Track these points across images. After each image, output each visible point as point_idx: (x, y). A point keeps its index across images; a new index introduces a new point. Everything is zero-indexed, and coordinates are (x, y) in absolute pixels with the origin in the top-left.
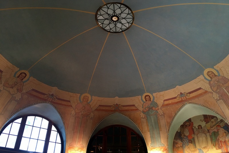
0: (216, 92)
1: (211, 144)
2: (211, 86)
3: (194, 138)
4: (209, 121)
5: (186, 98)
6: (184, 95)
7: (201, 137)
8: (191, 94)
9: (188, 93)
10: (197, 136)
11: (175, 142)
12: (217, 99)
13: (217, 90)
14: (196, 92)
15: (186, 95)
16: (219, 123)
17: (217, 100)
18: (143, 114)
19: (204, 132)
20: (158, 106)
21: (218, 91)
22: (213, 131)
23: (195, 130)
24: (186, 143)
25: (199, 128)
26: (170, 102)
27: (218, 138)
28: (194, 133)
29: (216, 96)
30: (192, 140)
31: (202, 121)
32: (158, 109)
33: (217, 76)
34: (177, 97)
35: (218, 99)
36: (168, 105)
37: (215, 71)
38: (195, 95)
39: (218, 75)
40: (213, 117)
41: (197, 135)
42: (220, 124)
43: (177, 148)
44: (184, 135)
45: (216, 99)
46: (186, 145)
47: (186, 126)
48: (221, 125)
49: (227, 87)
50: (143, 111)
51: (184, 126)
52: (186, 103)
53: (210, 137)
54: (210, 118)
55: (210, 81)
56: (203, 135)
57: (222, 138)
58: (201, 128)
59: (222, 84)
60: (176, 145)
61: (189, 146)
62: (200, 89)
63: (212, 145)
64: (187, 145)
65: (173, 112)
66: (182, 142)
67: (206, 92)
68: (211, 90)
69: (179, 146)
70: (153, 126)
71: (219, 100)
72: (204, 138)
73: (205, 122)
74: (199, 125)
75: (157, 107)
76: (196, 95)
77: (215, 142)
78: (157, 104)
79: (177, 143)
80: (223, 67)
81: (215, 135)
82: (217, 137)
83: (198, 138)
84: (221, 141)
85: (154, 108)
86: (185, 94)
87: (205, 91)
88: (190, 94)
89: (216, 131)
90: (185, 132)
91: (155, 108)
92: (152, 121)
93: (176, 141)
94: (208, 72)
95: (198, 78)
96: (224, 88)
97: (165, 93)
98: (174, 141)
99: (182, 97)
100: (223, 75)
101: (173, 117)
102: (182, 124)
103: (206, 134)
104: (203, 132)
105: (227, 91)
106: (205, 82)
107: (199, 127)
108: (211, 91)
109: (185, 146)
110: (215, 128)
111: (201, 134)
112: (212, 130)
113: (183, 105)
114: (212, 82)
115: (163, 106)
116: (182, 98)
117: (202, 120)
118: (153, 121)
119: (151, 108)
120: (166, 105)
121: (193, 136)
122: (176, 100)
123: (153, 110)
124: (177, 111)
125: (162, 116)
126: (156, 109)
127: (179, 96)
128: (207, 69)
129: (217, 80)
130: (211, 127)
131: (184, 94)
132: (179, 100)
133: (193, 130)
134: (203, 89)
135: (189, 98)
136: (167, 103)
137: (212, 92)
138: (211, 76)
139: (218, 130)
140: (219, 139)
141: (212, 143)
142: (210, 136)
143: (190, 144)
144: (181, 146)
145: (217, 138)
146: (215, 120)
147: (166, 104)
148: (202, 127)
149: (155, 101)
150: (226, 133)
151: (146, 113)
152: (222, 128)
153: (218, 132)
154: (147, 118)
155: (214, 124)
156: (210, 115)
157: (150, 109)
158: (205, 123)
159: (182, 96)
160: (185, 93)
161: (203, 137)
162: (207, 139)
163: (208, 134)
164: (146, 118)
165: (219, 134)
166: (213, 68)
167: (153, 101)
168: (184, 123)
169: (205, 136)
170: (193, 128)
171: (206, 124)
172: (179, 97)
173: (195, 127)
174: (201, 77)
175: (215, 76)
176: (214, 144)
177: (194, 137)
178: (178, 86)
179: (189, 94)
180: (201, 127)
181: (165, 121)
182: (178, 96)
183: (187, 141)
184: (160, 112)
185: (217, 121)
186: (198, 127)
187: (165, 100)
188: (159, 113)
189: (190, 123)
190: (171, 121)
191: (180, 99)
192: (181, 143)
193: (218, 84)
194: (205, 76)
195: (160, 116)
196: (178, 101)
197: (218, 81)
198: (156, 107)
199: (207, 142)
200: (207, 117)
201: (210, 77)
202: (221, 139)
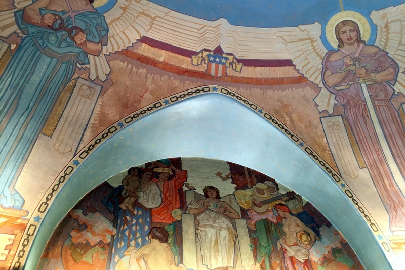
0: (331, 90)
1: (252, 262)
2: (327, 69)
3: (178, 225)
4: (249, 185)
5: (224, 71)
6: (223, 61)
7: (213, 227)
8: (248, 66)
9: (239, 61)
10: (195, 219)
11: (77, 220)
12: (325, 111)
13: (339, 84)
14: (267, 68)
15: (231, 64)
16: (285, 198)
17: (325, 114)
18: (13, 19)
19: (225, 212)
20: (103, 41)
21: (338, 88)
22: (263, 217)
23: (189, 198)
24: (134, 235)
25: (206, 196)
26: (162, 56)
27: (279, 246)
28: (183, 206)
29: (326, 101)
30: (170, 229)
31: (224, 179)
32: (98, 53)
33: (363, 42)
34: (196, 53)
35: (331, 112)
36: (145, 60)
37: (368, 26)
38: (259, 76)
39: (370, 40)
40: (262, 178)
41: (195, 215)
42: (285, 201)
43: (74, 246)
44: (137, 204)
45: (321, 109)
46: (133, 243)
47: (156, 176)
48: (290, 207)
49: (376, 83)
50: (24, 10)
51: (146, 176)
52: (215, 89)
53: (250, 236)
54: (253, 176)
55: (331, 52)
56: (224, 222)
57: (295, 248)
58: (218, 197)
59: (363, 72)
60: (73, 233)
61: (146, 250)
62: (288, 63)
63: (258, 265)
64: (137, 245)
65: (147, 95)
66: (115, 225)
67: (300, 80)
68: (320, 78)
69: (93, 239)
70: (19, 97)
71: (330, 116)
72: (224, 233)
73: (233, 182)
74: (212, 188)
75: (100, 42)
76: (264, 76)
77: (270, 258)
78: (103, 33)
79: (85, 227)
80: (399, 20)
81: (268, 231)
82: (278, 239)
83: (196, 229)
84: (291, 258)
85: (80, 38)
86: (231, 58)
87: (298, 75)
88: (245, 68)
89: (275, 221)
90: (141, 194)
91: (87, 40)
92: (32, 73)
93: (83, 219)
94: (345, 23)
95: (303, 27)
96: (363, 85)
97: (166, 14)
98: (69, 216)
99: (213, 65)
100: (386, 45)
101: (139, 112)
102: (140, 163)
103: (232, 220)
104: (222, 210)
105: (370, 96)
106: (315, 50)
107: (209, 194)
108: (318, 81)
109: (129, 245)
110: (268, 211)
111: (213, 214)
112: (259, 214)
113: (201, 88)
114: (334, 58)
115: (126, 53)
116: (209, 68)
117: (223, 176)
118: (36, 79)
119: (70, 31)
120: (138, 59)
121: (177, 214)
122: (185, 63)
123: (73, 39)
124: (168, 99)
125: (92, 85)
126: (91, 46)
127: (205, 53)
128: (346, 12)
129: (357, 55)
130: (255, 204)
131: (227, 59)
132: (197, 69)
133: (182, 195)
134: (295, 69)
135: (232, 77)
136: (146, 54)
137: (321, 85)
138: (344, 37)
139: (280, 218)
140: (284, 251)
141: (256, 259)
142: (250, 232)
143: (156, 242)
144: (100, 243)
145: (278, 244)
146: (269, 187)
147: (141, 52)
148: (221, 195)
149: (109, 17)
150: (308, 234)
151: (32, 30)
152: (295, 218)
153: (279, 225)
154: (19, 48)
155: (266, 196)
156: (254, 171)
157: (62, 27)
158: (235, 185)
159: (217, 60)
160: (230, 54)
161: (222, 228)
162: (235, 238)
163: (242, 224)
164: (13, 47)
165: (285, 234)
166: (367, 14)
167: (99, 14)
168: (148, 165)
169: (230, 225)
170: (185, 188)
171: (237, 189)
172: (204, 59)
173: (192, 189)
174: (314, 29)
175: (359, 40)
176: (264, 262)
177: (181, 221)
178: (223, 22)
179: (240, 66)
180: (215, 194)
181: (98, 108)
182: (202, 51)
183: (142, 228)
184: (98, 66)
185: (276, 193)
186: (205, 190)
187: (145, 40)
188: (92, 66)
189: (173, 171)
190: (122, 121)
191: (203, 68)
192: (108, 231)
193: (353, 68)
194: (327, 31)
195: (88, 79)
196: (191, 68)
197: (356, 60)
198: (97, 40)
199: (237, 250)
200: (244, 174)
201: (340, 40)
202: (291, 252)
